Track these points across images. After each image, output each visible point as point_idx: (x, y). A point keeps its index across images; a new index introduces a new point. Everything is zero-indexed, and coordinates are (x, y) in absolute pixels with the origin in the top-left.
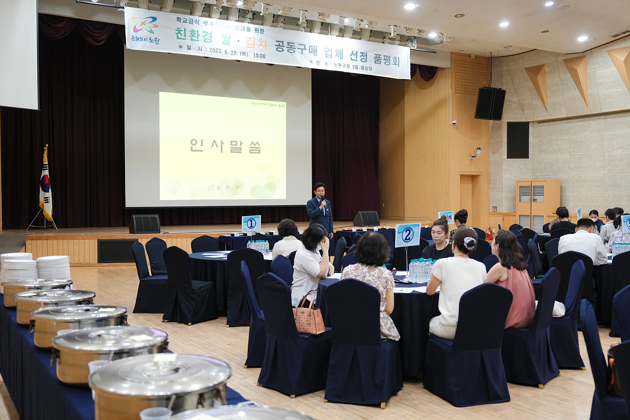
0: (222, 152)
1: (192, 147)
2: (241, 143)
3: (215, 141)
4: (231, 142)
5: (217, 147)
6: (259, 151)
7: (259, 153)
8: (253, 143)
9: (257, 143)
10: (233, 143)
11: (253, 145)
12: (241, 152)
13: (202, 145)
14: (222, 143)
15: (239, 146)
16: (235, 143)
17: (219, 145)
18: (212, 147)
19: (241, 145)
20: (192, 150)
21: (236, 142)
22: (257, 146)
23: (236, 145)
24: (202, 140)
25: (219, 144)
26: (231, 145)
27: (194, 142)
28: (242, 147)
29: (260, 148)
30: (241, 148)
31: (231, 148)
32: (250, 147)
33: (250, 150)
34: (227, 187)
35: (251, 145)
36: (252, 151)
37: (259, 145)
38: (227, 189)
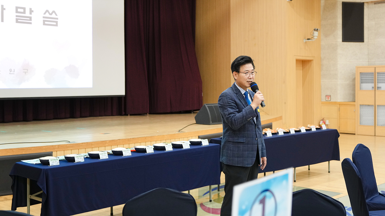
0: (2, 21)
2: (31, 11)
4: (17, 8)
6: (57, 22)
7: (57, 25)
8: (47, 11)
9: (54, 12)
10: (19, 10)
11: (47, 15)
12: (31, 23)
14: (3, 9)
15: (27, 14)
16: (22, 10)
19: (31, 14)
21: (24, 9)
22: (53, 16)
23: (24, 13)
26: (17, 12)
28: (33, 16)
29: (57, 19)
30: (30, 18)
31: (17, 16)
32: (44, 17)
33: (44, 21)
34: (11, 71)
35: (45, 14)
36: (46, 23)
37: (56, 15)
38: (10, 74)
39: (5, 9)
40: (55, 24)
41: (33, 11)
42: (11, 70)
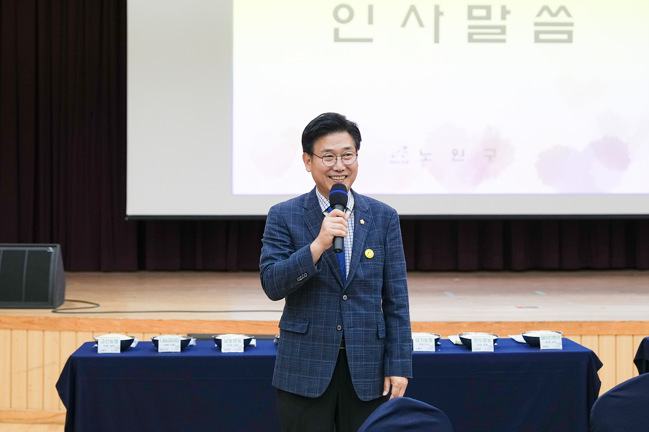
0: (437, 40)
1: (336, 31)
2: (505, 12)
3: (413, 9)
4: (471, 8)
5: (421, 25)
6: (570, 34)
7: (570, 40)
8: (546, 8)
9: (562, 8)
10: (476, 13)
11: (546, 17)
12: (504, 41)
13: (371, 21)
14: (438, 13)
15: (496, 20)
16: (483, 13)
17: (428, 20)
18: (404, 25)
19: (503, 18)
20: (337, 39)
21: (488, 8)
22: (562, 18)
23: (488, 17)
24: (371, 8)
25: (428, 18)
26: (471, 17)
27: (344, 14)
28: (508, 23)
29: (571, 24)
30: (503, 30)
31: (470, 27)
32: (536, 24)
33: (537, 33)
34: (455, 154)
35: (539, 15)
36: (542, 36)
37: (569, 15)
38: (453, 160)
39: (442, 14)
40: (565, 37)
41: (509, 12)
42: (455, 152)
